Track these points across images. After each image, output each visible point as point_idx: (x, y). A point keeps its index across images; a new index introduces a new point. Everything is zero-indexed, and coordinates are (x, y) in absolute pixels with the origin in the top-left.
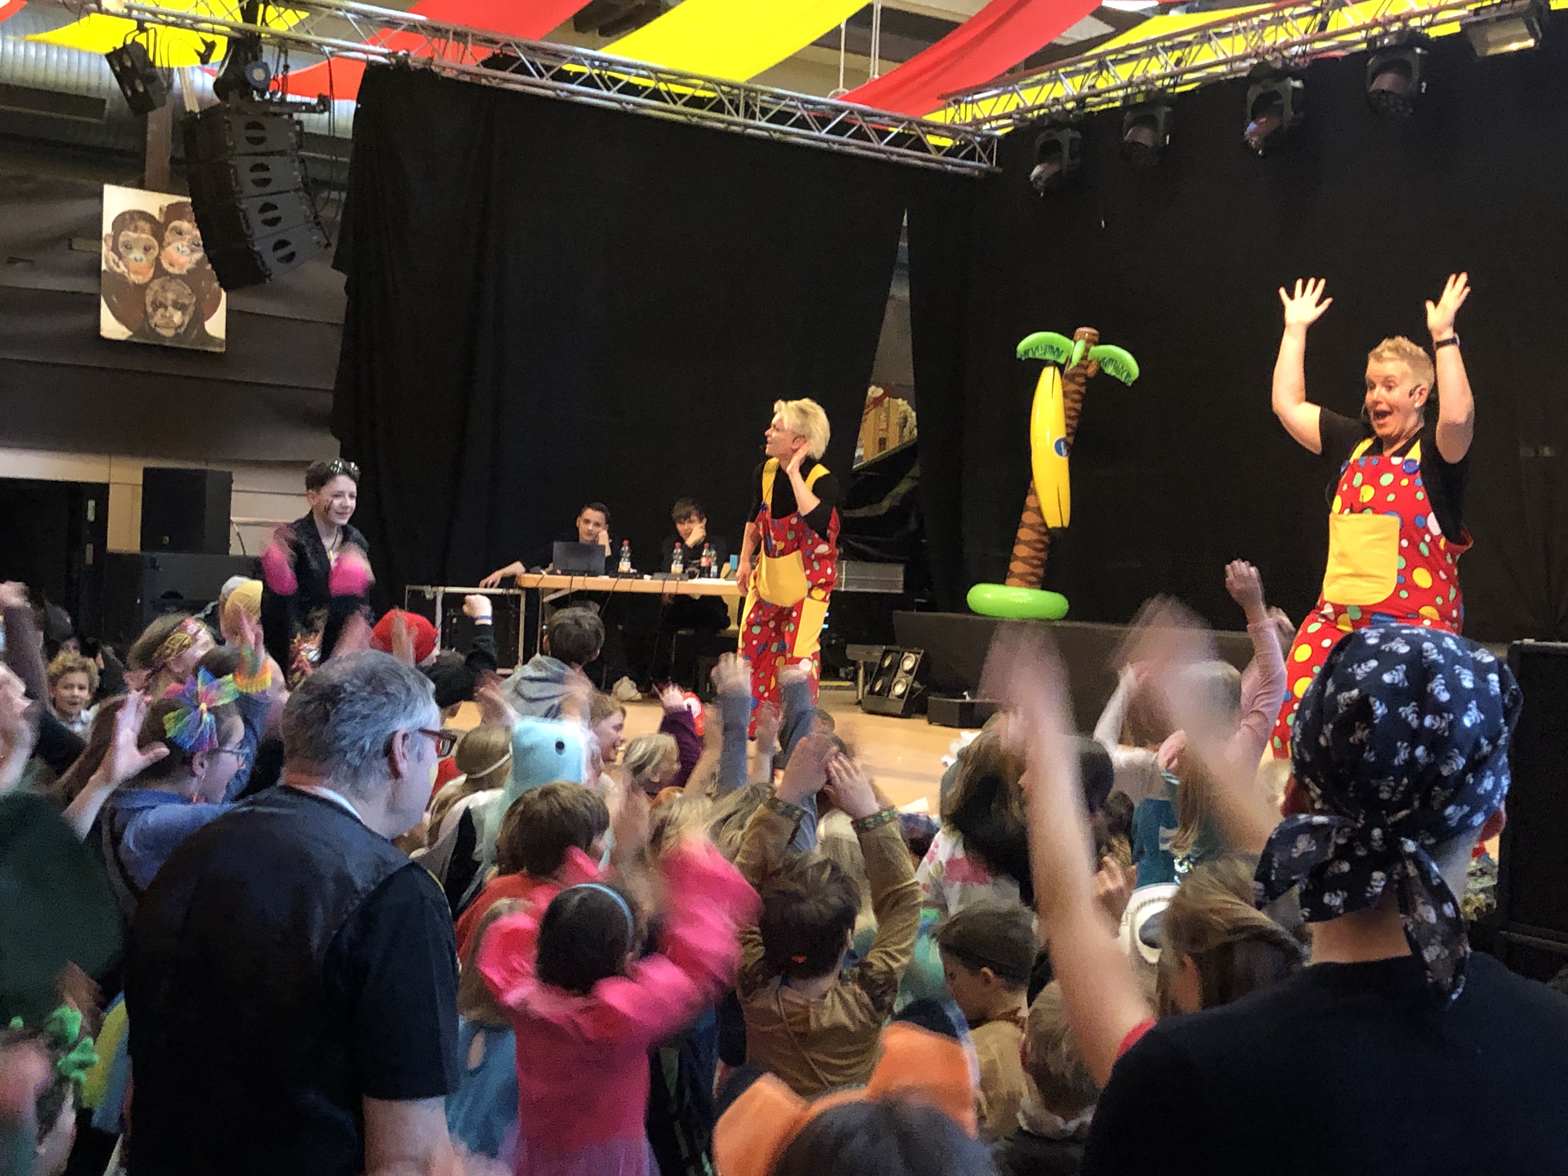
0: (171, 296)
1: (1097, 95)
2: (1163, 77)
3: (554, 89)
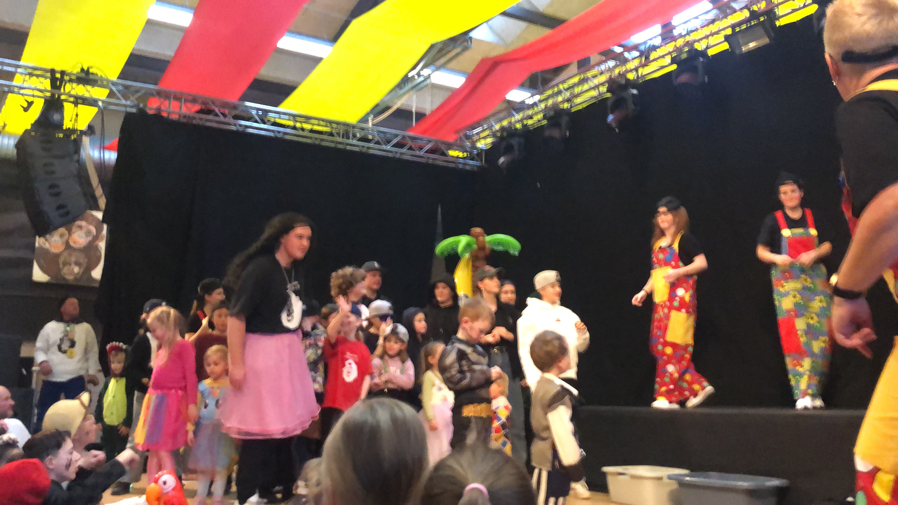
0: (73, 259)
1: (531, 117)
2: (563, 102)
3: (235, 125)
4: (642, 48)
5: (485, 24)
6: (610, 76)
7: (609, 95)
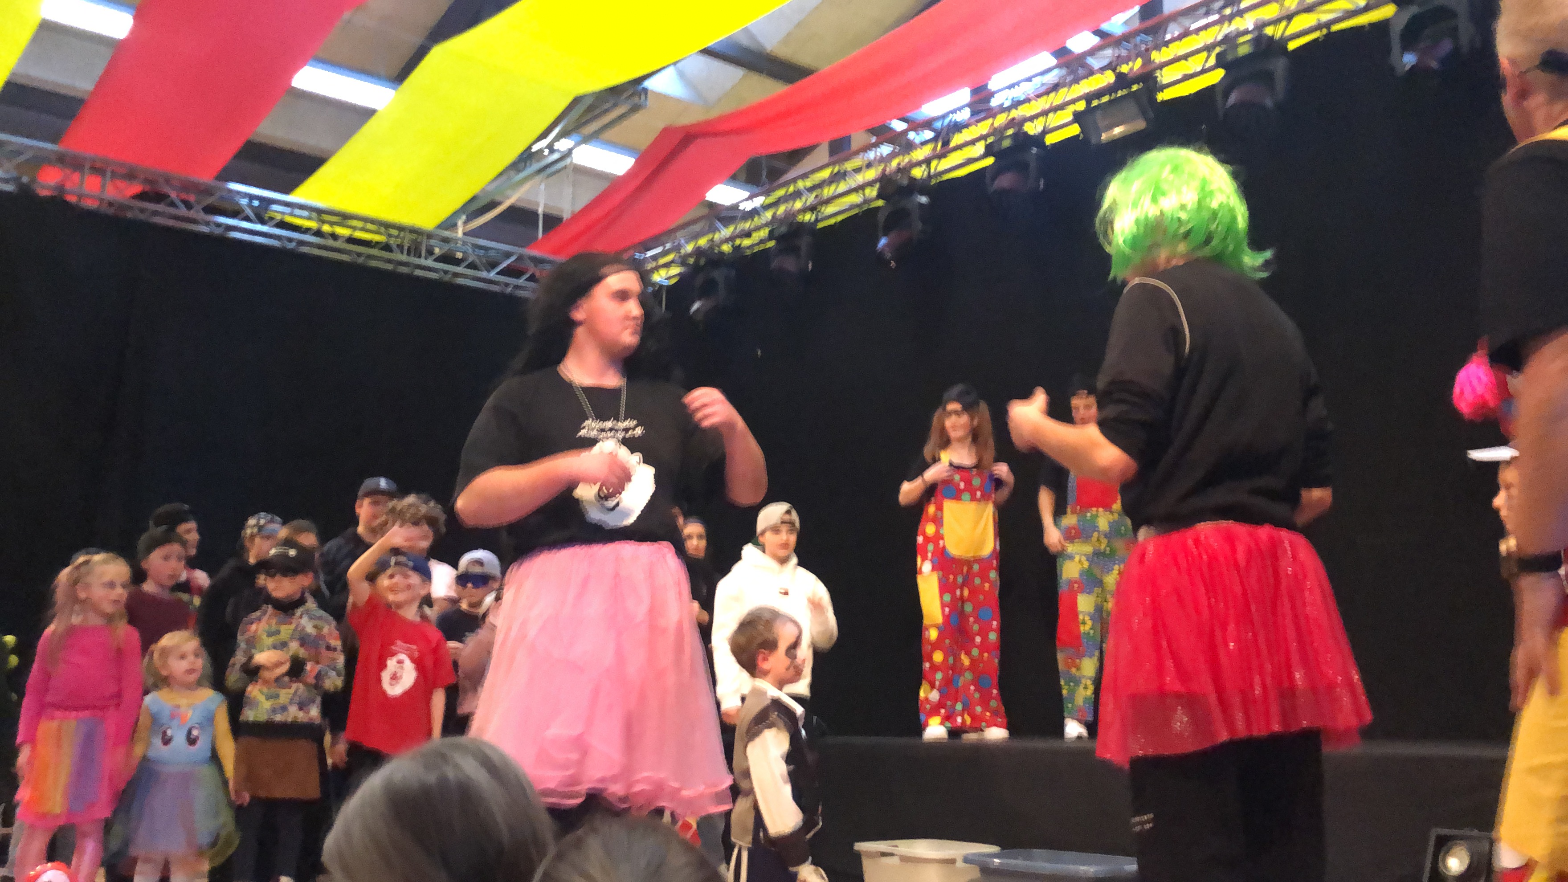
1: (748, 234)
2: (804, 210)
3: (207, 224)
4: (938, 125)
5: (672, 68)
6: (884, 170)
7: (880, 203)
